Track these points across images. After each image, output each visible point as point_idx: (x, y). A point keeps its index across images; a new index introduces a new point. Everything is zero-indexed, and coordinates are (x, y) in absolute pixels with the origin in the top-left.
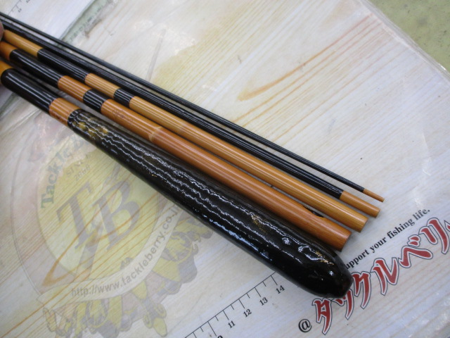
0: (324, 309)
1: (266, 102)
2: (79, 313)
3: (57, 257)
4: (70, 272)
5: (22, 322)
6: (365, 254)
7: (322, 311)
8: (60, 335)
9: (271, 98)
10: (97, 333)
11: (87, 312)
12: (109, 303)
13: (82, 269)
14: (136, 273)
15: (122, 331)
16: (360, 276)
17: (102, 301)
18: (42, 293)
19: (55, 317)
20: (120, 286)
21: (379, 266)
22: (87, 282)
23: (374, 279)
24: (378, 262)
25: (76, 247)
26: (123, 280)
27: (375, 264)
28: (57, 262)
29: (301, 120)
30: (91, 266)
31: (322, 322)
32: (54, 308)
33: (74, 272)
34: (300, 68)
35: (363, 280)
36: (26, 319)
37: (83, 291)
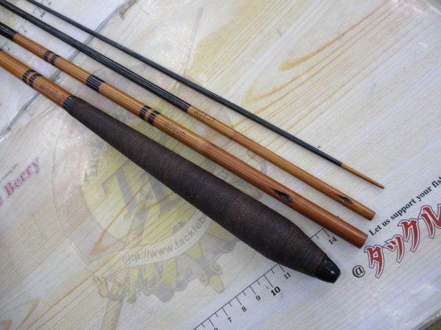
0: (376, 255)
1: (308, 71)
2: (131, 277)
3: (105, 227)
4: (120, 240)
5: (71, 291)
6: (412, 203)
7: (374, 257)
8: (113, 300)
9: (313, 67)
10: (152, 295)
11: (140, 276)
12: (162, 266)
13: (132, 236)
14: (189, 236)
15: (178, 291)
16: (409, 223)
17: (156, 264)
18: (91, 263)
19: (106, 284)
20: (173, 249)
21: (426, 213)
22: (138, 248)
23: (422, 224)
24: (424, 209)
25: (125, 217)
26: (177, 243)
27: (422, 211)
28: (105, 231)
29: (344, 86)
30: (142, 233)
31: (375, 267)
32: (104, 276)
33: (124, 240)
34: (339, 38)
35: (412, 227)
36: (76, 288)
37: (134, 257)
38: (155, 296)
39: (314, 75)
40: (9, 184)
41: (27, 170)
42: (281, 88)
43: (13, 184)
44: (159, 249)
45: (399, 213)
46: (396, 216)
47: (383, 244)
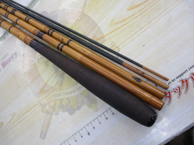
38: (67, 112)
39: (142, 13)
40: (4, 62)
41: (12, 57)
42: (127, 19)
43: (5, 63)
44: (69, 92)
45: (180, 76)
46: (178, 77)
47: (171, 90)
